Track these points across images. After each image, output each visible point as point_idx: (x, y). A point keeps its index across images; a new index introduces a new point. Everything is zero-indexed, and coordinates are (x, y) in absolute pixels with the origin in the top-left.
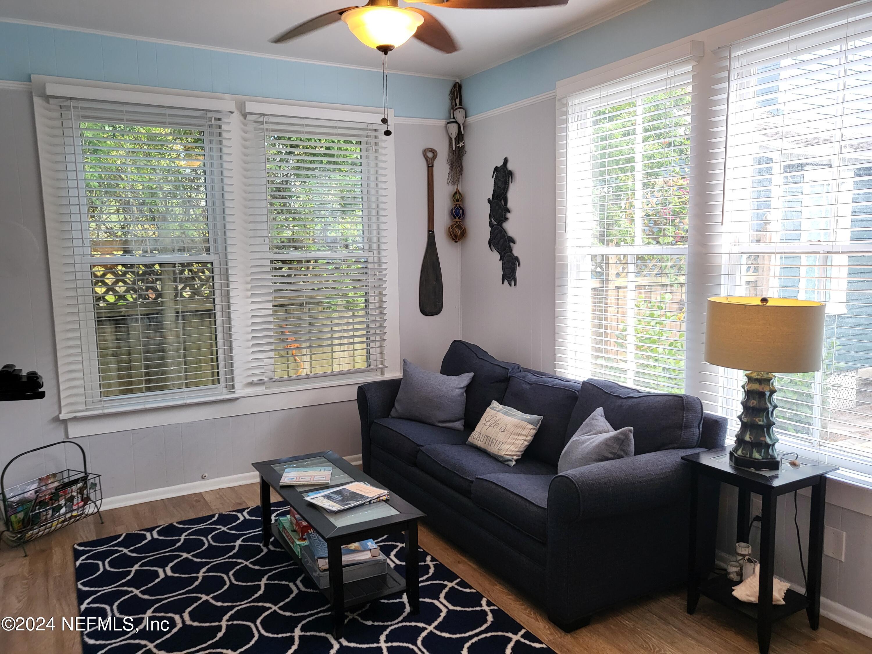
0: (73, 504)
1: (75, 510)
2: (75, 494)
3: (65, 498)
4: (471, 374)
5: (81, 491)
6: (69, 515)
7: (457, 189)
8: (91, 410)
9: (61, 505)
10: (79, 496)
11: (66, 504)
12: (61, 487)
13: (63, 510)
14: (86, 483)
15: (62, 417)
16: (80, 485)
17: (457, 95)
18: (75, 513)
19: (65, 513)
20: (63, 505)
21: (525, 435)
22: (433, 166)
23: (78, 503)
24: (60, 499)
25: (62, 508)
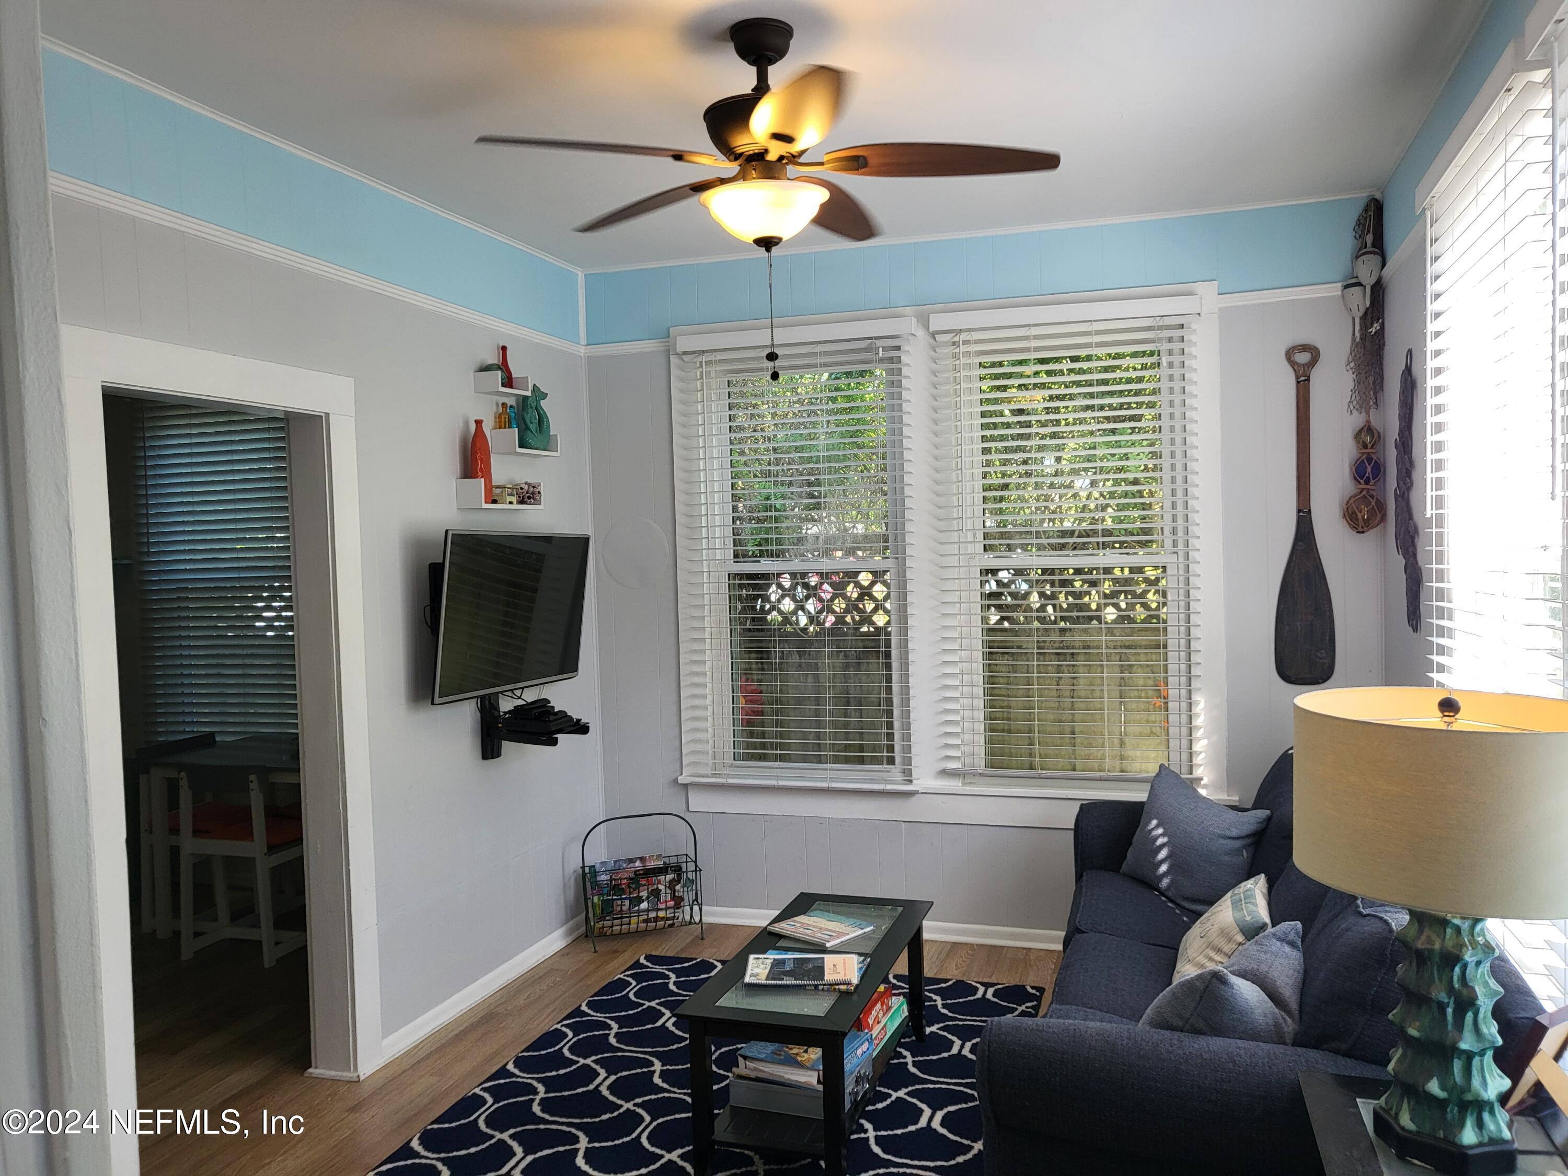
0: (659, 900)
1: (661, 909)
2: (661, 887)
3: (648, 889)
4: (1268, 812)
5: (671, 885)
6: (652, 915)
7: (1369, 422)
8: (719, 776)
9: (642, 897)
10: (668, 891)
11: (648, 898)
12: (641, 872)
13: (644, 905)
14: (679, 875)
15: (681, 780)
16: (669, 877)
17: (1369, 226)
18: (661, 914)
19: (648, 911)
20: (644, 898)
21: (1226, 954)
22: (1308, 380)
23: (666, 902)
24: (641, 889)
25: (643, 901)
